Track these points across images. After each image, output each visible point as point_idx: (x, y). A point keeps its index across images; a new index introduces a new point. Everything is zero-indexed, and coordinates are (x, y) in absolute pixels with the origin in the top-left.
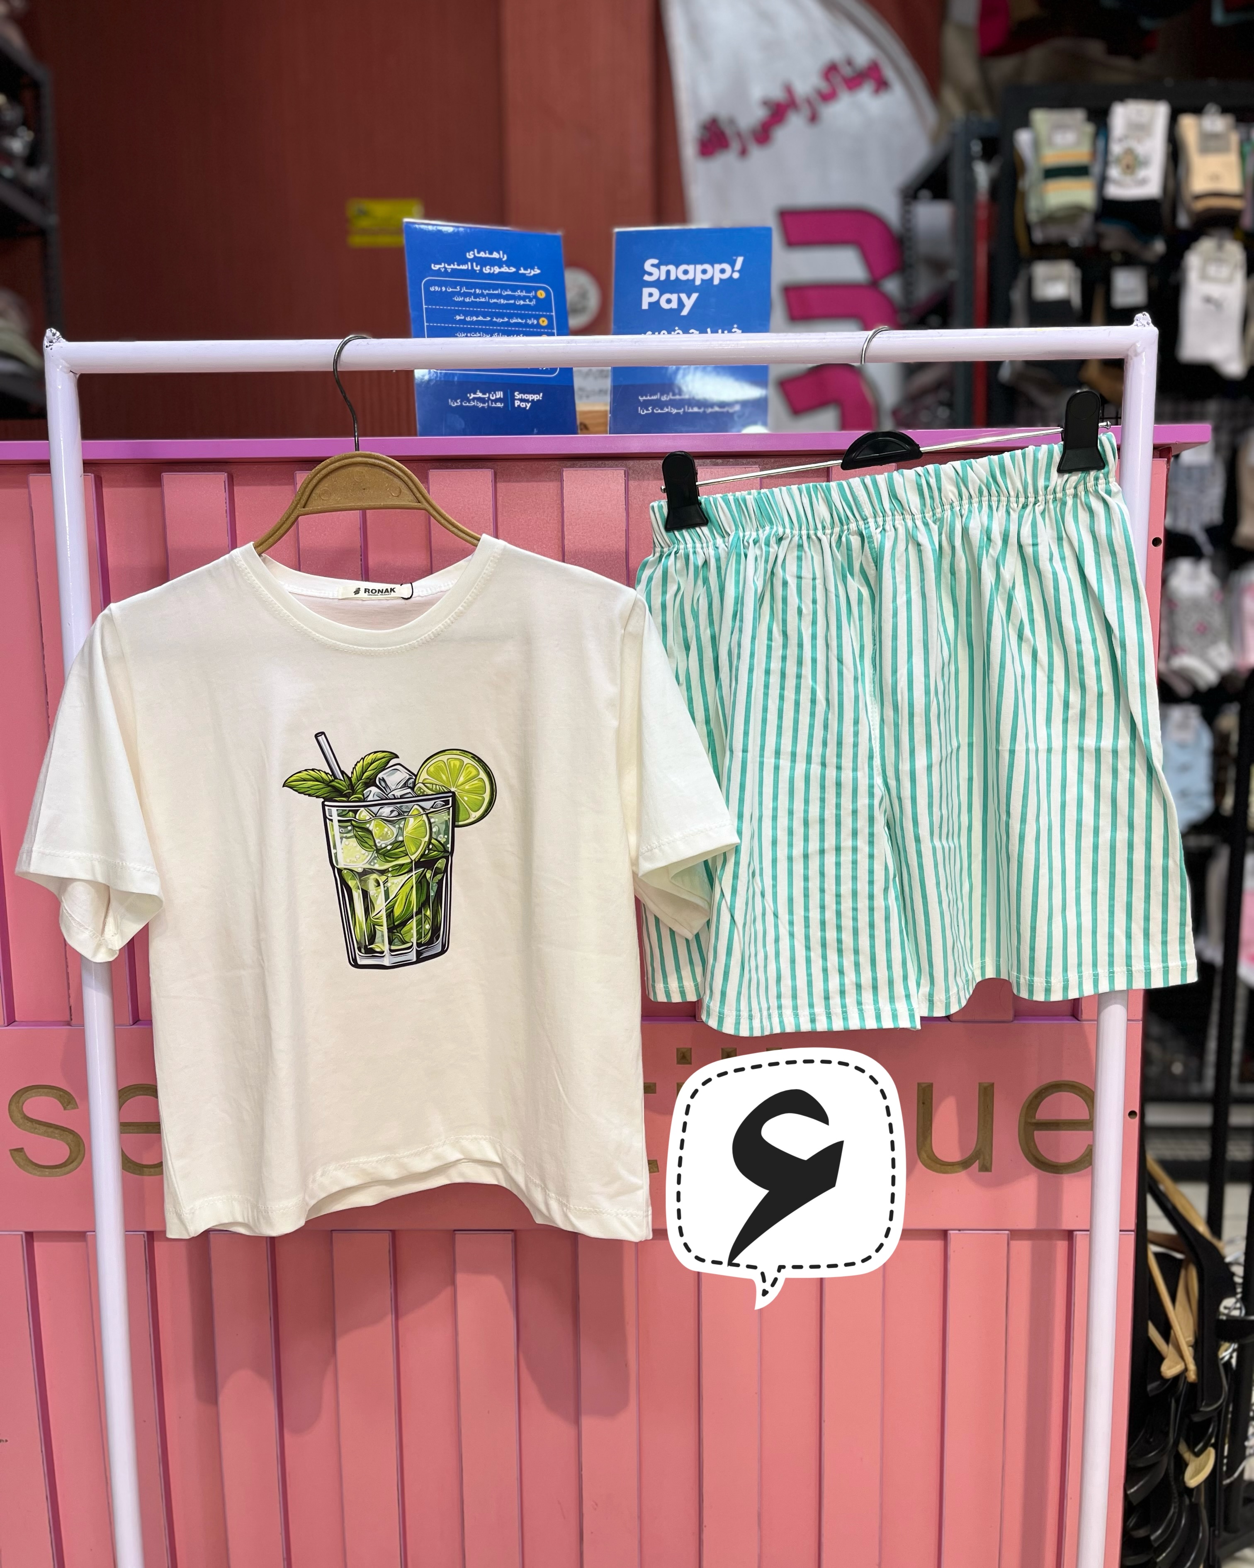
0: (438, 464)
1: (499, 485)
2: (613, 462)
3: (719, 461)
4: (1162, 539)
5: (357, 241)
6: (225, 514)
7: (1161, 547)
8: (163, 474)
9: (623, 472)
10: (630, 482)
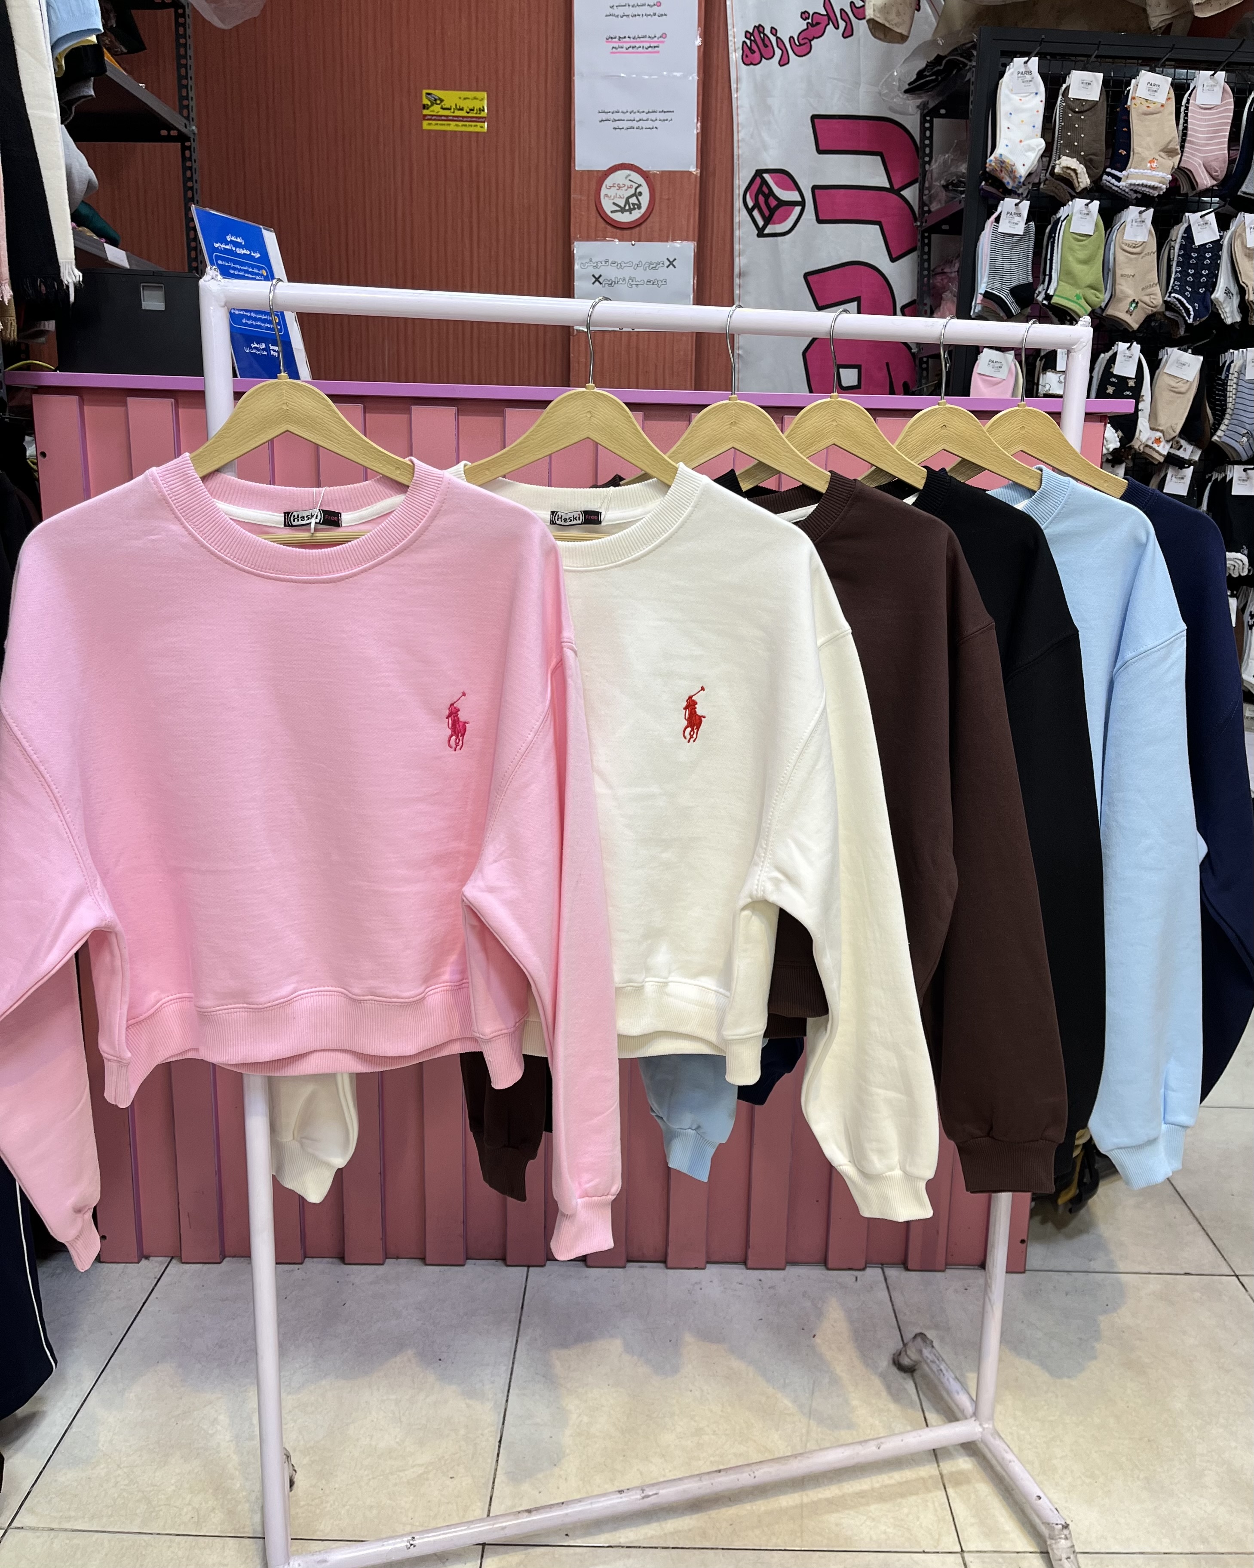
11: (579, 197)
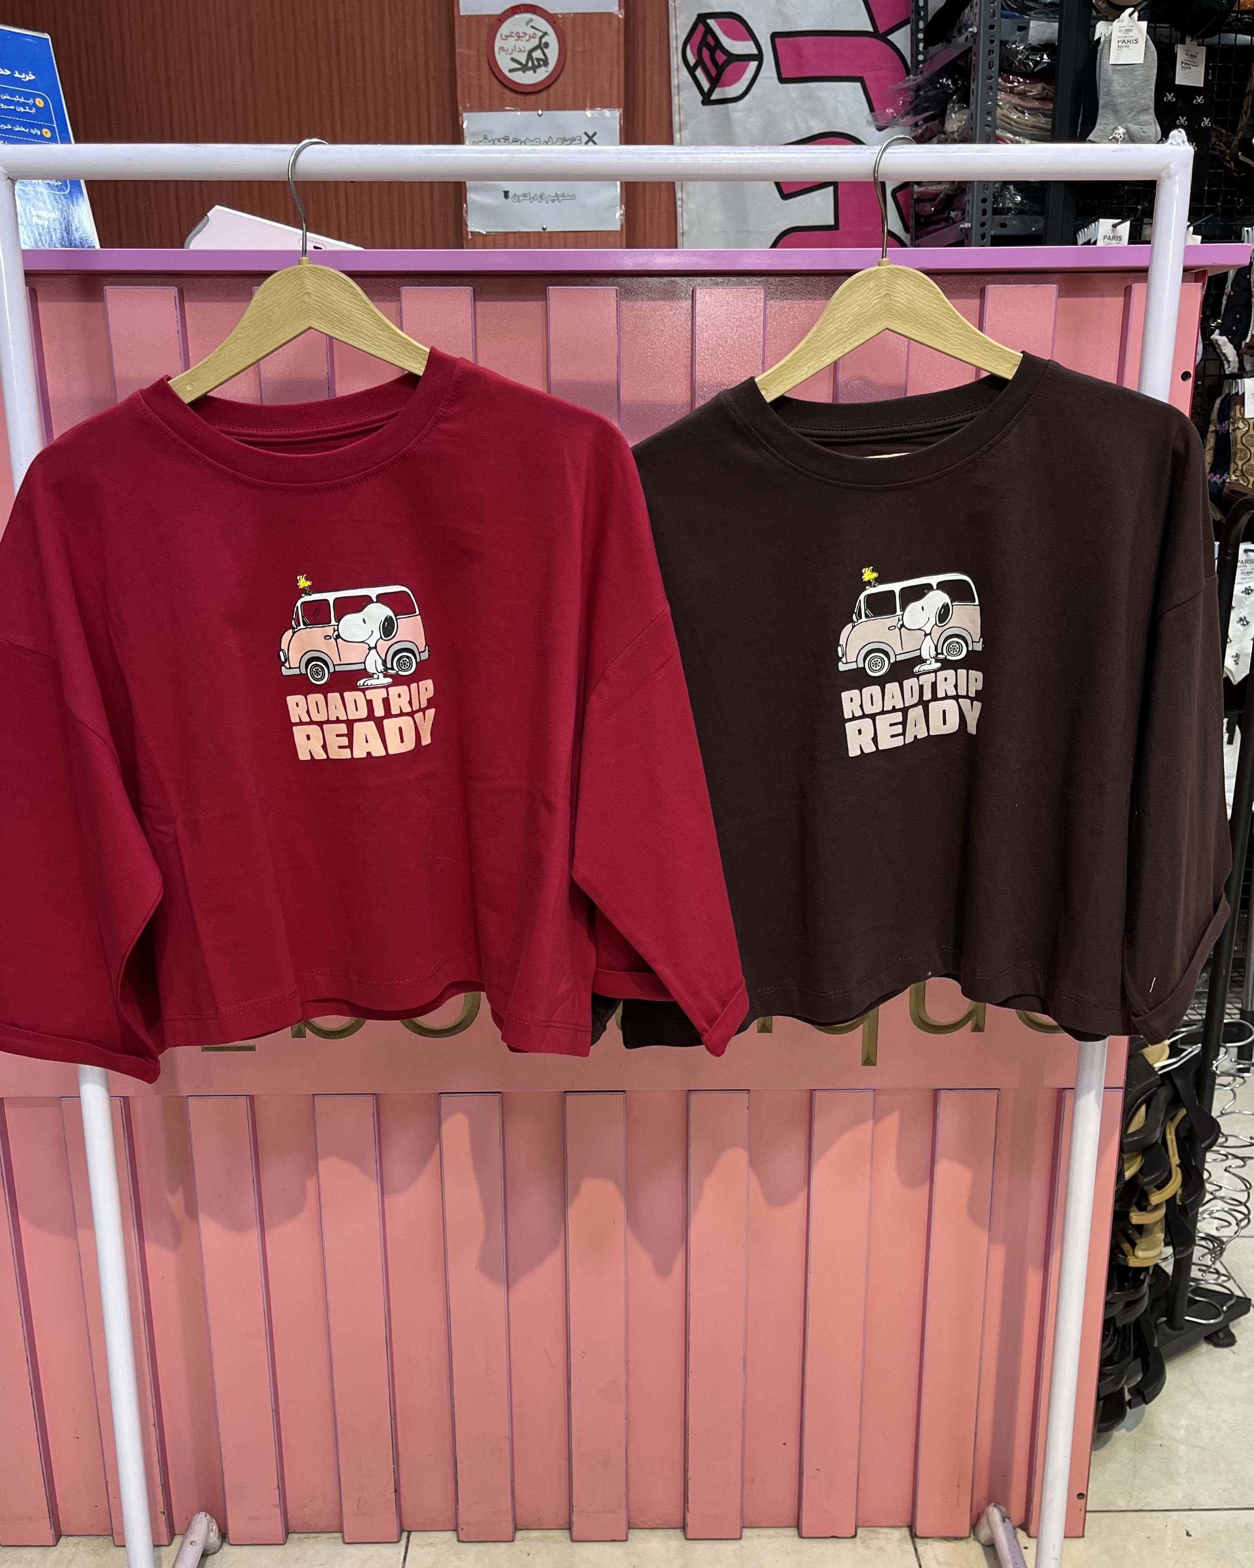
0: (411, 280)
1: (478, 304)
2: (604, 279)
3: (719, 279)
4: (1193, 374)
6: (177, 335)
7: (1190, 382)
8: (106, 287)
9: (615, 291)
10: (622, 302)
11: (466, 52)
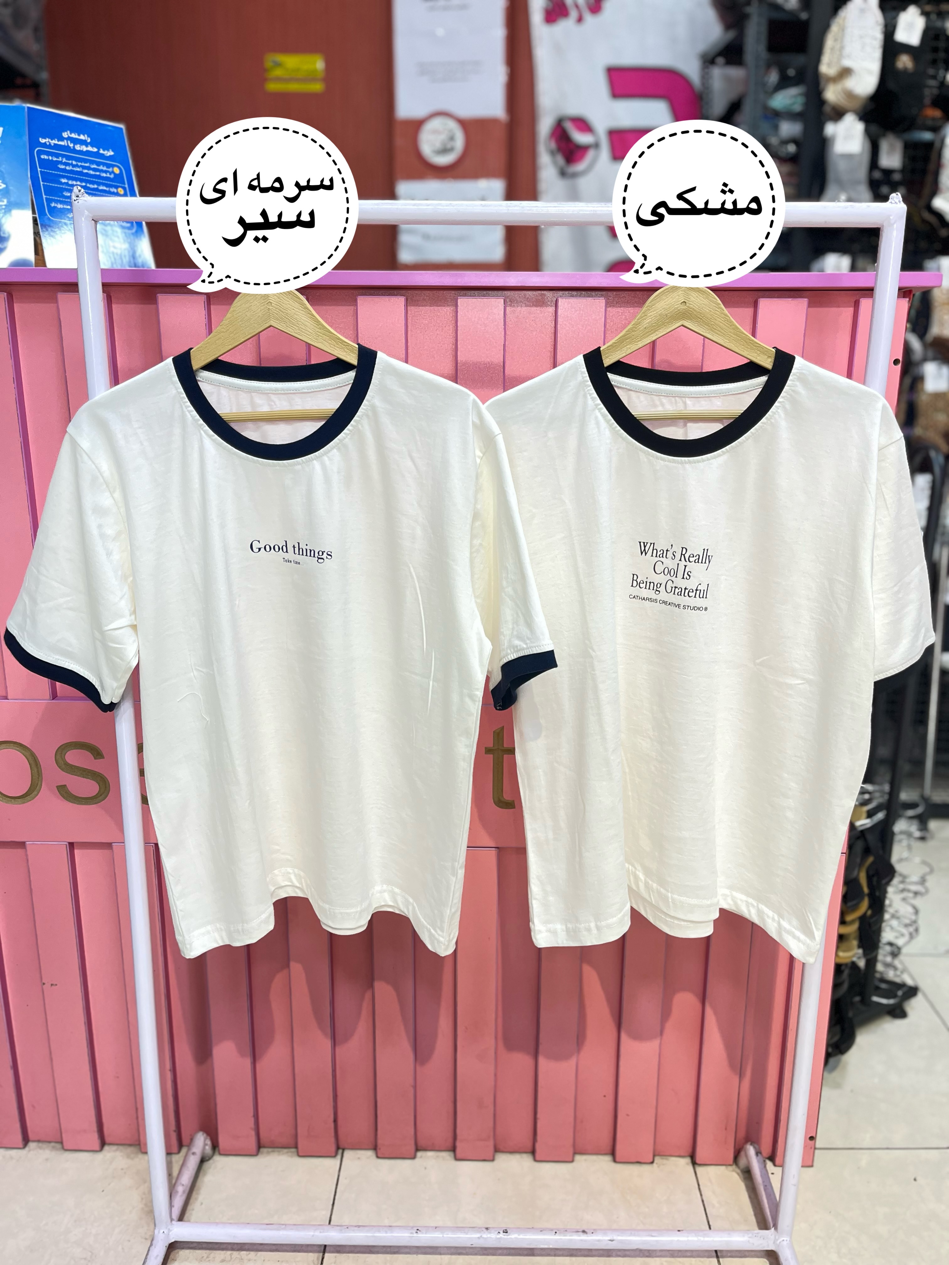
0: (364, 291)
1: (409, 308)
2: (495, 292)
3: (574, 293)
4: (901, 360)
5: (272, 87)
6: (205, 320)
7: (899, 366)
8: (158, 295)
9: (503, 300)
10: (508, 309)
11: (401, 142)
